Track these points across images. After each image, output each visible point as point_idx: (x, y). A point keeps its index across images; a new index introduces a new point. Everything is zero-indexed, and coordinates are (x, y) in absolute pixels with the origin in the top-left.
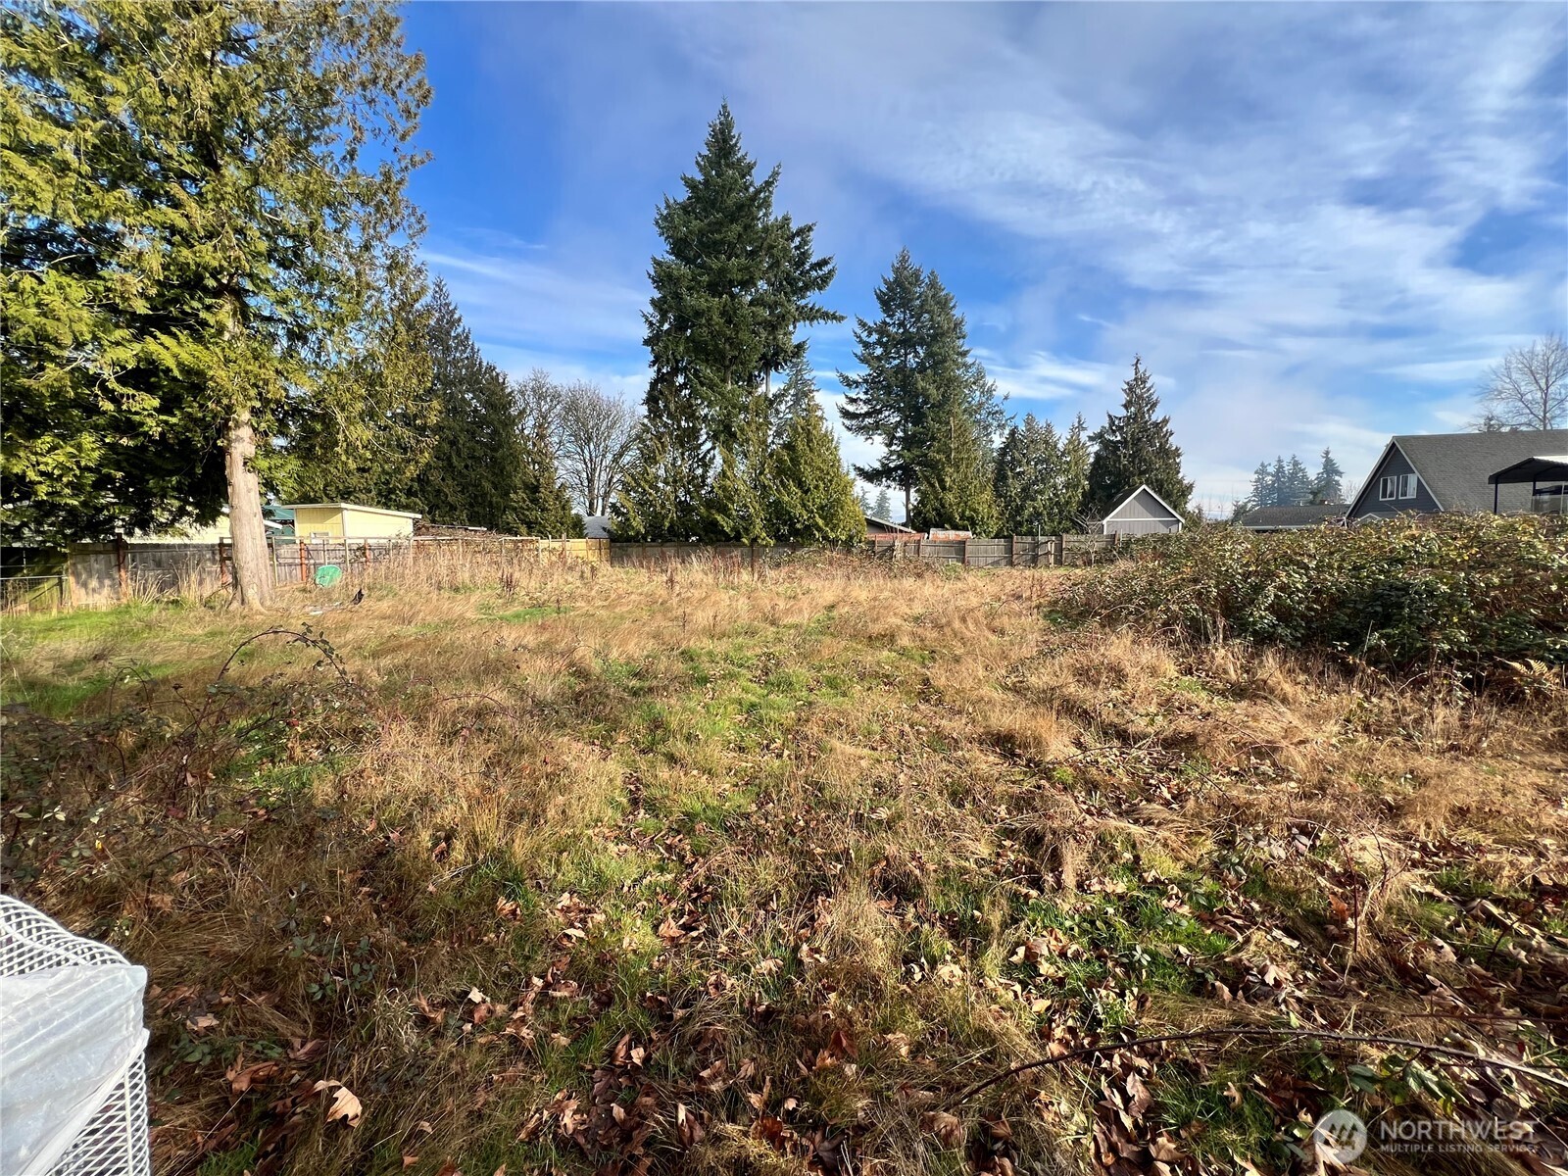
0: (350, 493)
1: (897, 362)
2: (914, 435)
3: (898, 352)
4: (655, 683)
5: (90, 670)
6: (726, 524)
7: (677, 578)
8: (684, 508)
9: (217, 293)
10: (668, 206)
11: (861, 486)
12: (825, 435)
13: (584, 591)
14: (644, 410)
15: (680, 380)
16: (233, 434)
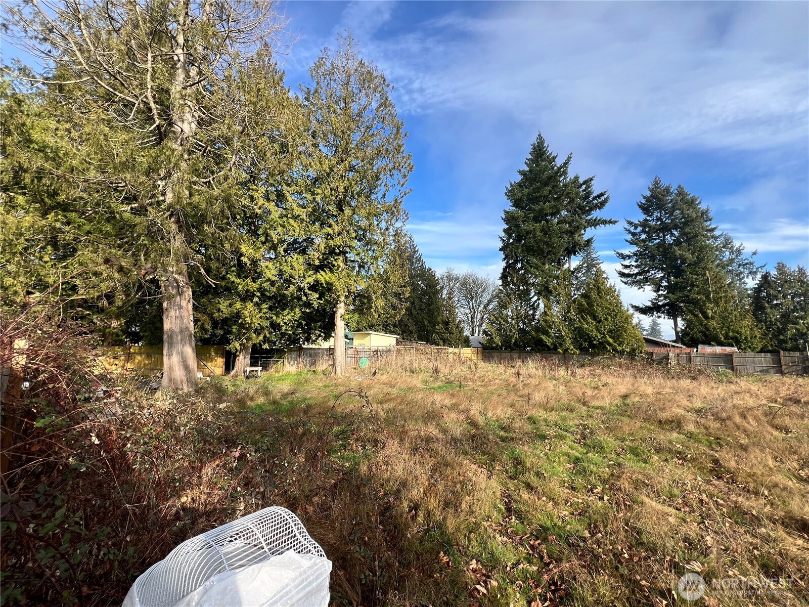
0: (373, 326)
1: (657, 241)
2: (676, 284)
3: (658, 235)
4: (514, 436)
5: (289, 399)
6: (548, 341)
7: (521, 371)
8: (522, 331)
9: (338, 254)
10: (511, 186)
11: (637, 317)
12: (610, 288)
13: (471, 376)
14: (500, 282)
15: (519, 265)
16: (338, 306)
